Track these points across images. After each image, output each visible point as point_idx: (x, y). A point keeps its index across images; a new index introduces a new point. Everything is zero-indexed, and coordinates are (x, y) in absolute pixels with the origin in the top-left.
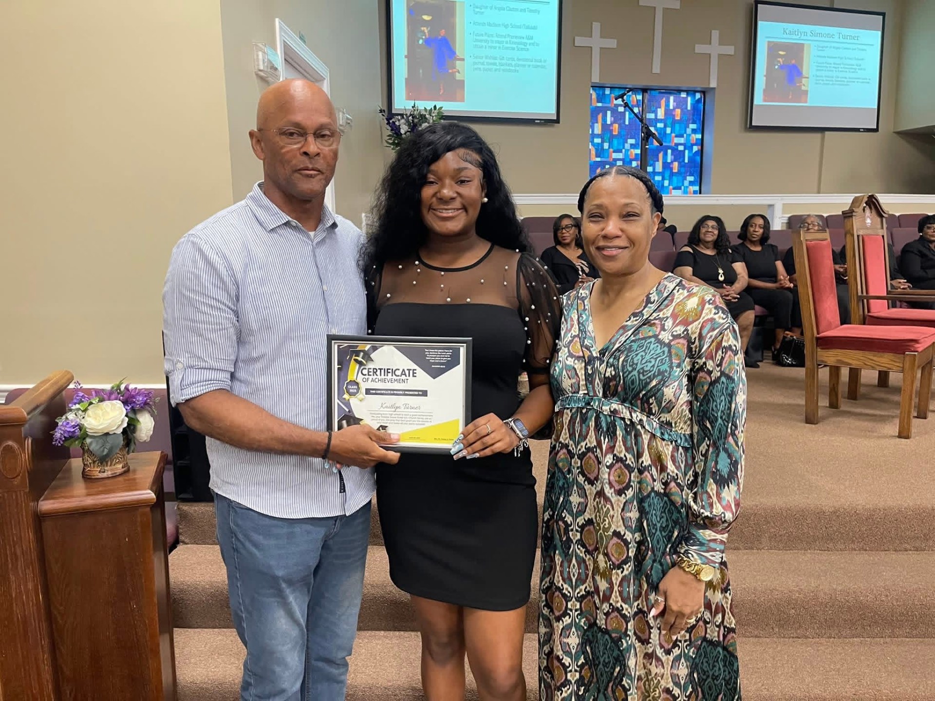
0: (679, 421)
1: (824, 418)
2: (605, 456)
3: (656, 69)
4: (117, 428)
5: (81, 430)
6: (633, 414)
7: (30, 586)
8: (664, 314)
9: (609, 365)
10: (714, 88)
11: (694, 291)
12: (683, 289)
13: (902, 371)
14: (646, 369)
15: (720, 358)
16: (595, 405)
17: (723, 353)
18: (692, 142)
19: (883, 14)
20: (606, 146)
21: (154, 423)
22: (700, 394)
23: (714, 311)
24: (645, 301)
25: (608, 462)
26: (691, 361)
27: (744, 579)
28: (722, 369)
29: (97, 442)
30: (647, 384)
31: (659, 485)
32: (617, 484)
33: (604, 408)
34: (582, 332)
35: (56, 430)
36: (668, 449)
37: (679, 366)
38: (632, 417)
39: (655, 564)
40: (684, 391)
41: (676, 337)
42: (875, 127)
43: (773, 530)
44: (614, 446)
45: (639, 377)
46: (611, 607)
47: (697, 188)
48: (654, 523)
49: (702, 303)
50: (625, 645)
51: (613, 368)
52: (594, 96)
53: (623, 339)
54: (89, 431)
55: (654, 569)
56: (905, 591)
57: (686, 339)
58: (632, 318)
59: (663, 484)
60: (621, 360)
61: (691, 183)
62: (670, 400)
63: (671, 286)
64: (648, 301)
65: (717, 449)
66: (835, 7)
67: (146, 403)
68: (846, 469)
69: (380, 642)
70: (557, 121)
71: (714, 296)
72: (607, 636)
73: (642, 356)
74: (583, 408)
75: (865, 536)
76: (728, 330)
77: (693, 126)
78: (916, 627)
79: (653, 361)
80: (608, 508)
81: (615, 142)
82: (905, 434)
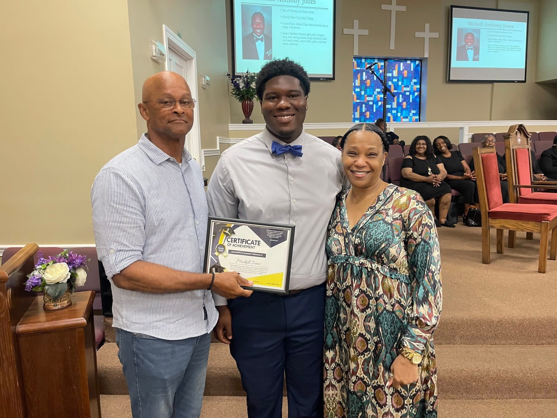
0: (402, 267)
1: (494, 260)
2: (355, 290)
3: (392, 47)
4: (64, 279)
5: (42, 281)
6: (372, 265)
7: (12, 377)
8: (387, 207)
9: (357, 237)
10: (427, 58)
11: (404, 193)
12: (398, 192)
13: (540, 233)
14: (378, 238)
15: (421, 231)
16: (351, 261)
17: (422, 227)
18: (414, 90)
19: (528, 12)
20: (363, 93)
21: (86, 275)
22: (410, 252)
23: (416, 203)
24: (377, 199)
25: (356, 293)
26: (405, 233)
27: (445, 364)
28: (422, 237)
29: (52, 288)
30: (379, 246)
31: (389, 306)
32: (361, 306)
33: (356, 262)
34: (342, 219)
35: (27, 282)
36: (395, 284)
37: (398, 235)
38: (372, 266)
39: (387, 354)
40: (403, 250)
41: (395, 219)
42: (524, 80)
43: (462, 333)
44: (361, 284)
45: (374, 243)
46: (357, 378)
47: (417, 117)
48: (386, 329)
49: (409, 199)
50: (365, 400)
51: (359, 239)
52: (355, 63)
53: (365, 222)
54: (47, 282)
55: (387, 357)
56: (542, 370)
57: (401, 220)
58: (370, 210)
59: (392, 306)
60: (364, 234)
61: (414, 114)
62: (394, 255)
63: (391, 191)
64: (379, 200)
65: (419, 284)
66: (499, 8)
67: (81, 264)
68: (506, 293)
69: (225, 403)
70: (333, 79)
71: (416, 195)
72: (354, 396)
73: (376, 231)
74: (344, 263)
75: (518, 335)
76: (425, 214)
77: (414, 81)
78: (549, 392)
79: (382, 233)
80: (356, 321)
81: (368, 90)
82: (543, 270)
